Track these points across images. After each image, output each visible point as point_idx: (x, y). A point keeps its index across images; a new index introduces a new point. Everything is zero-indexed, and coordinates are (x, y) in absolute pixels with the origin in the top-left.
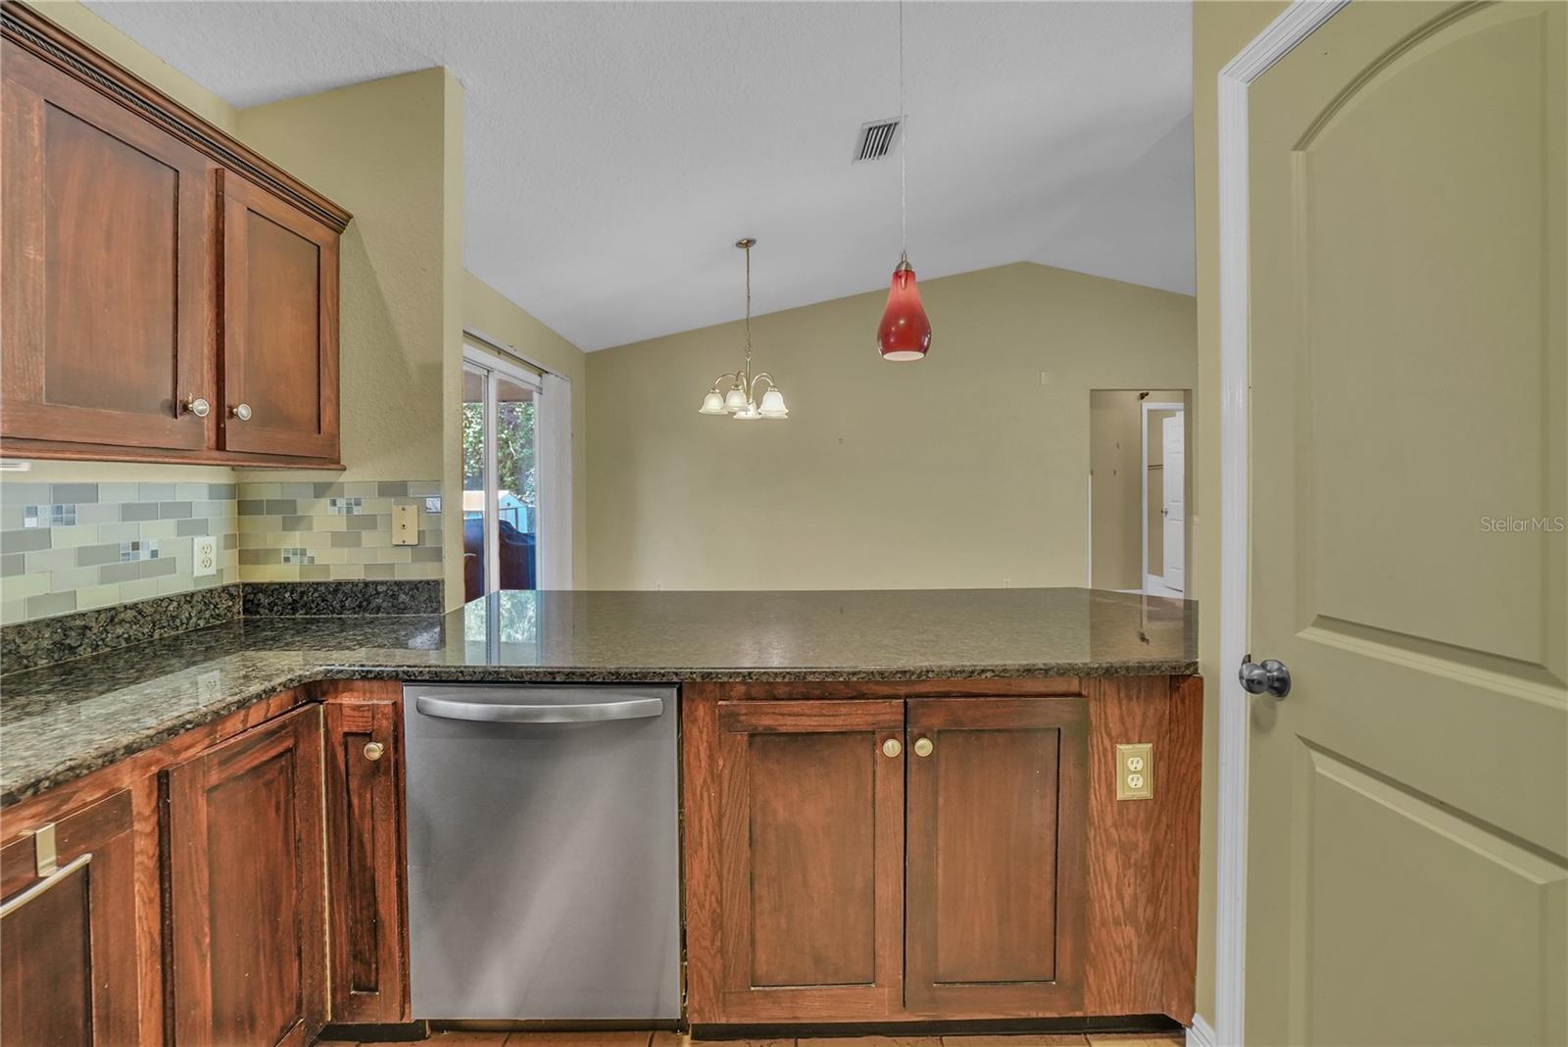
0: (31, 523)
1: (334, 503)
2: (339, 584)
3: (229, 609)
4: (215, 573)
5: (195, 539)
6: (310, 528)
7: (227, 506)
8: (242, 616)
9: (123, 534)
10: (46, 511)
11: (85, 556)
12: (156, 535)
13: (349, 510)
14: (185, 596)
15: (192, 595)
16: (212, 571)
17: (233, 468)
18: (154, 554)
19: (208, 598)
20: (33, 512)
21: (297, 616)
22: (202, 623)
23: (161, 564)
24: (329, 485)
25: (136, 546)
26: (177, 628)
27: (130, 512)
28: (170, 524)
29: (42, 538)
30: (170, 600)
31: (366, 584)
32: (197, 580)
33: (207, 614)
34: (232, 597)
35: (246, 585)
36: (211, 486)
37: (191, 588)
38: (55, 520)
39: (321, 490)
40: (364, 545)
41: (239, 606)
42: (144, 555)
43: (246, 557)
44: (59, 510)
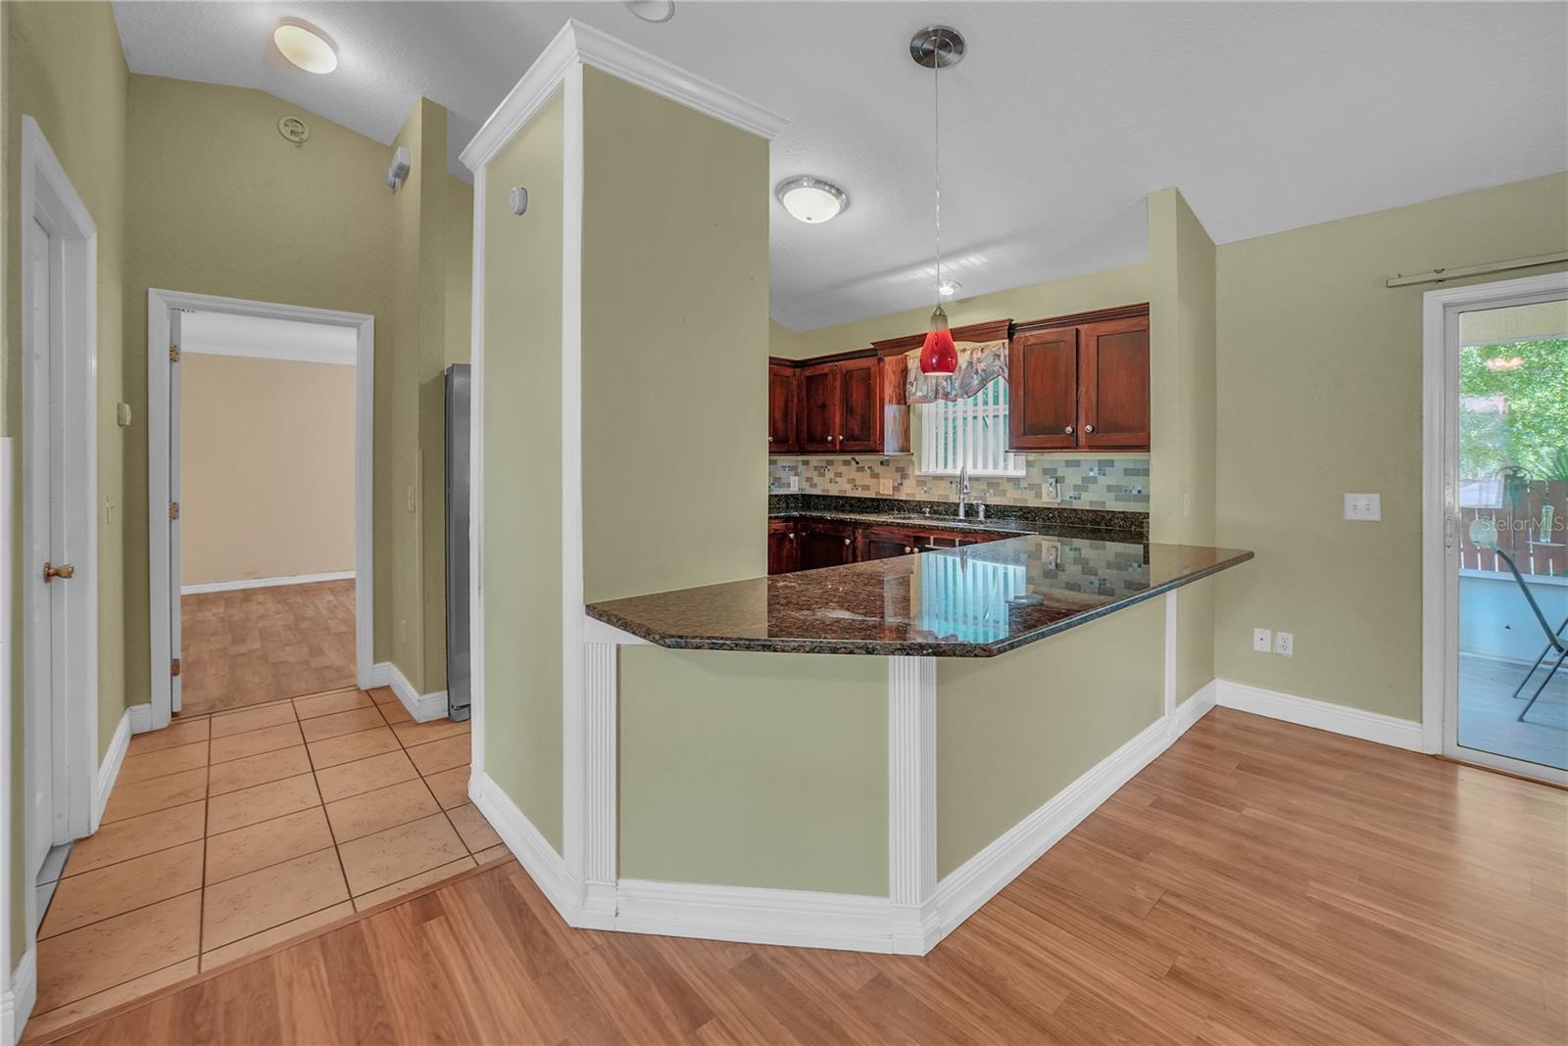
0: (1092, 474)
10: (1096, 469)
11: (1109, 488)
12: (1141, 483)
18: (1139, 492)
20: (1091, 470)
29: (1094, 480)
38: (1099, 474)
44: (1100, 470)
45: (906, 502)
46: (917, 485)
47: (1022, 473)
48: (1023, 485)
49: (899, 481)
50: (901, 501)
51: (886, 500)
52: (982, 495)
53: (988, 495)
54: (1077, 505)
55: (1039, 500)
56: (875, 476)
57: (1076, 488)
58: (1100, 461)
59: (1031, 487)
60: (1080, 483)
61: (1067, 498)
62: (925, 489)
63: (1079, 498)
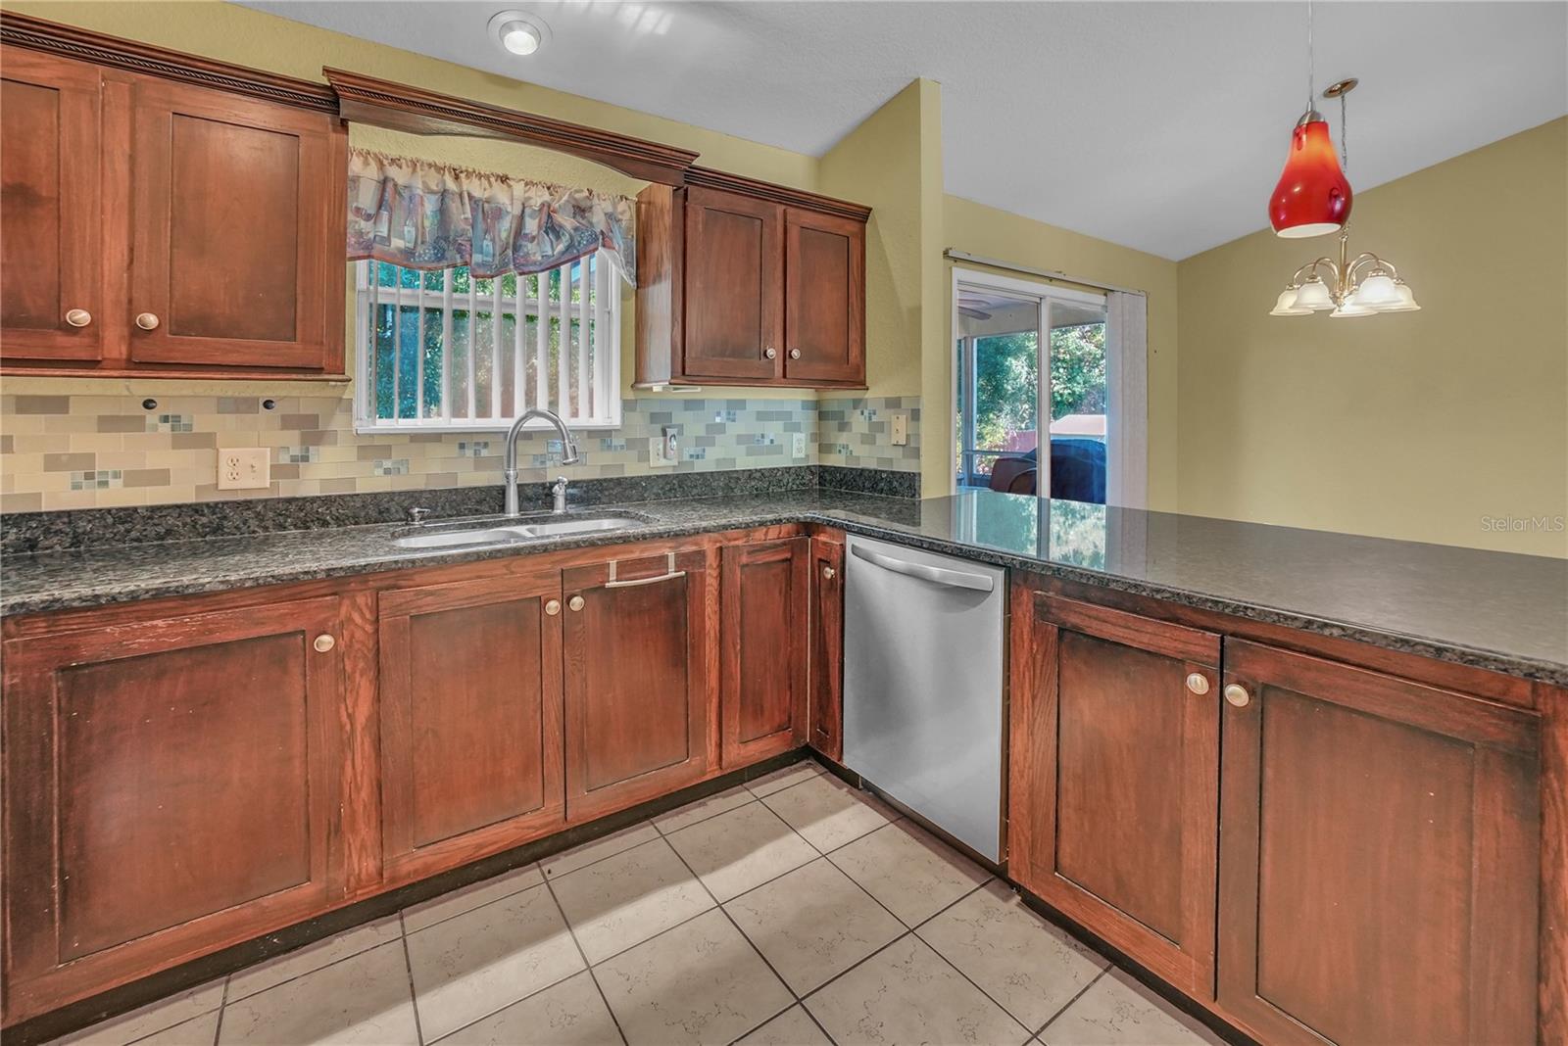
0: (718, 420)
1: (862, 413)
2: (863, 470)
3: (810, 480)
4: (803, 456)
5: (794, 435)
6: (851, 430)
7: (812, 415)
8: (818, 487)
9: (757, 428)
10: (724, 413)
11: (741, 439)
12: (774, 430)
13: (870, 418)
14: (786, 468)
15: (790, 468)
16: (802, 455)
17: (817, 390)
18: (772, 441)
19: (796, 472)
20: (719, 414)
21: (842, 490)
22: (795, 487)
23: (775, 449)
24: (860, 400)
25: (763, 436)
26: (781, 487)
27: (762, 416)
28: (780, 424)
29: (723, 429)
30: (778, 469)
31: (876, 471)
32: (794, 460)
33: (798, 482)
34: (812, 473)
35: (820, 466)
36: (803, 401)
37: (791, 465)
38: (728, 419)
39: (856, 403)
40: (878, 443)
41: (816, 480)
42: (767, 442)
43: (824, 448)
44: (729, 413)
45: (327, 501)
46: (361, 457)
47: (616, 421)
48: (617, 441)
49: (296, 451)
50: (313, 500)
51: (248, 505)
52: (538, 465)
53: (549, 464)
54: (700, 467)
55: (645, 464)
56: (185, 437)
57: (699, 441)
58: (728, 401)
59: (631, 444)
60: (702, 433)
61: (686, 458)
62: (387, 464)
63: (703, 457)
